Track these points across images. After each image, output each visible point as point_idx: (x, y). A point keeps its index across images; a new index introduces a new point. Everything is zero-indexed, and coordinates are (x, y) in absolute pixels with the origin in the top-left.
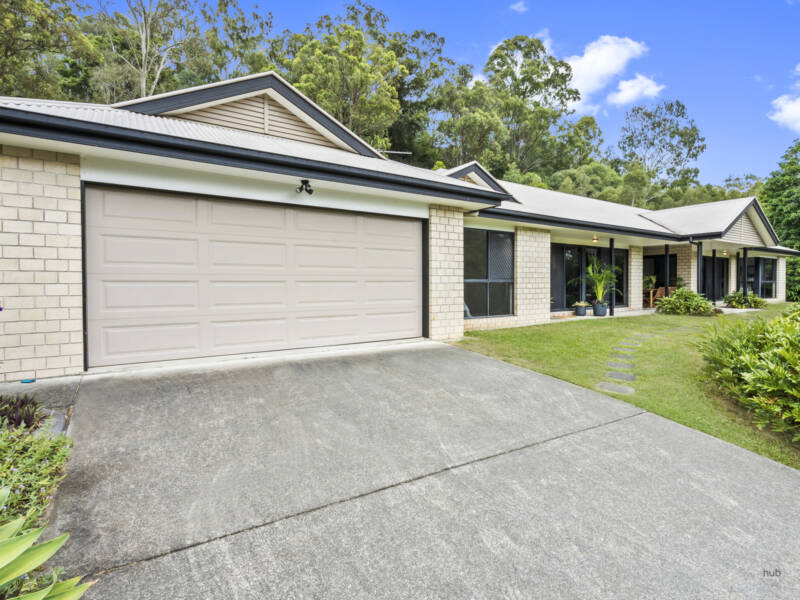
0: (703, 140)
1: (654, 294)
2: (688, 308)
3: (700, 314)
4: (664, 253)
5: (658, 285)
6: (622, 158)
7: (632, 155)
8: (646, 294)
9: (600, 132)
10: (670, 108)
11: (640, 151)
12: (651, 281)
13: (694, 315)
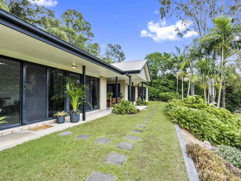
0: (125, 56)
1: (112, 101)
2: (127, 111)
3: (132, 113)
4: (115, 83)
5: (114, 96)
6: (106, 58)
7: (108, 57)
8: (108, 101)
9: (100, 49)
10: (117, 46)
11: (110, 57)
12: (111, 95)
13: (129, 114)
